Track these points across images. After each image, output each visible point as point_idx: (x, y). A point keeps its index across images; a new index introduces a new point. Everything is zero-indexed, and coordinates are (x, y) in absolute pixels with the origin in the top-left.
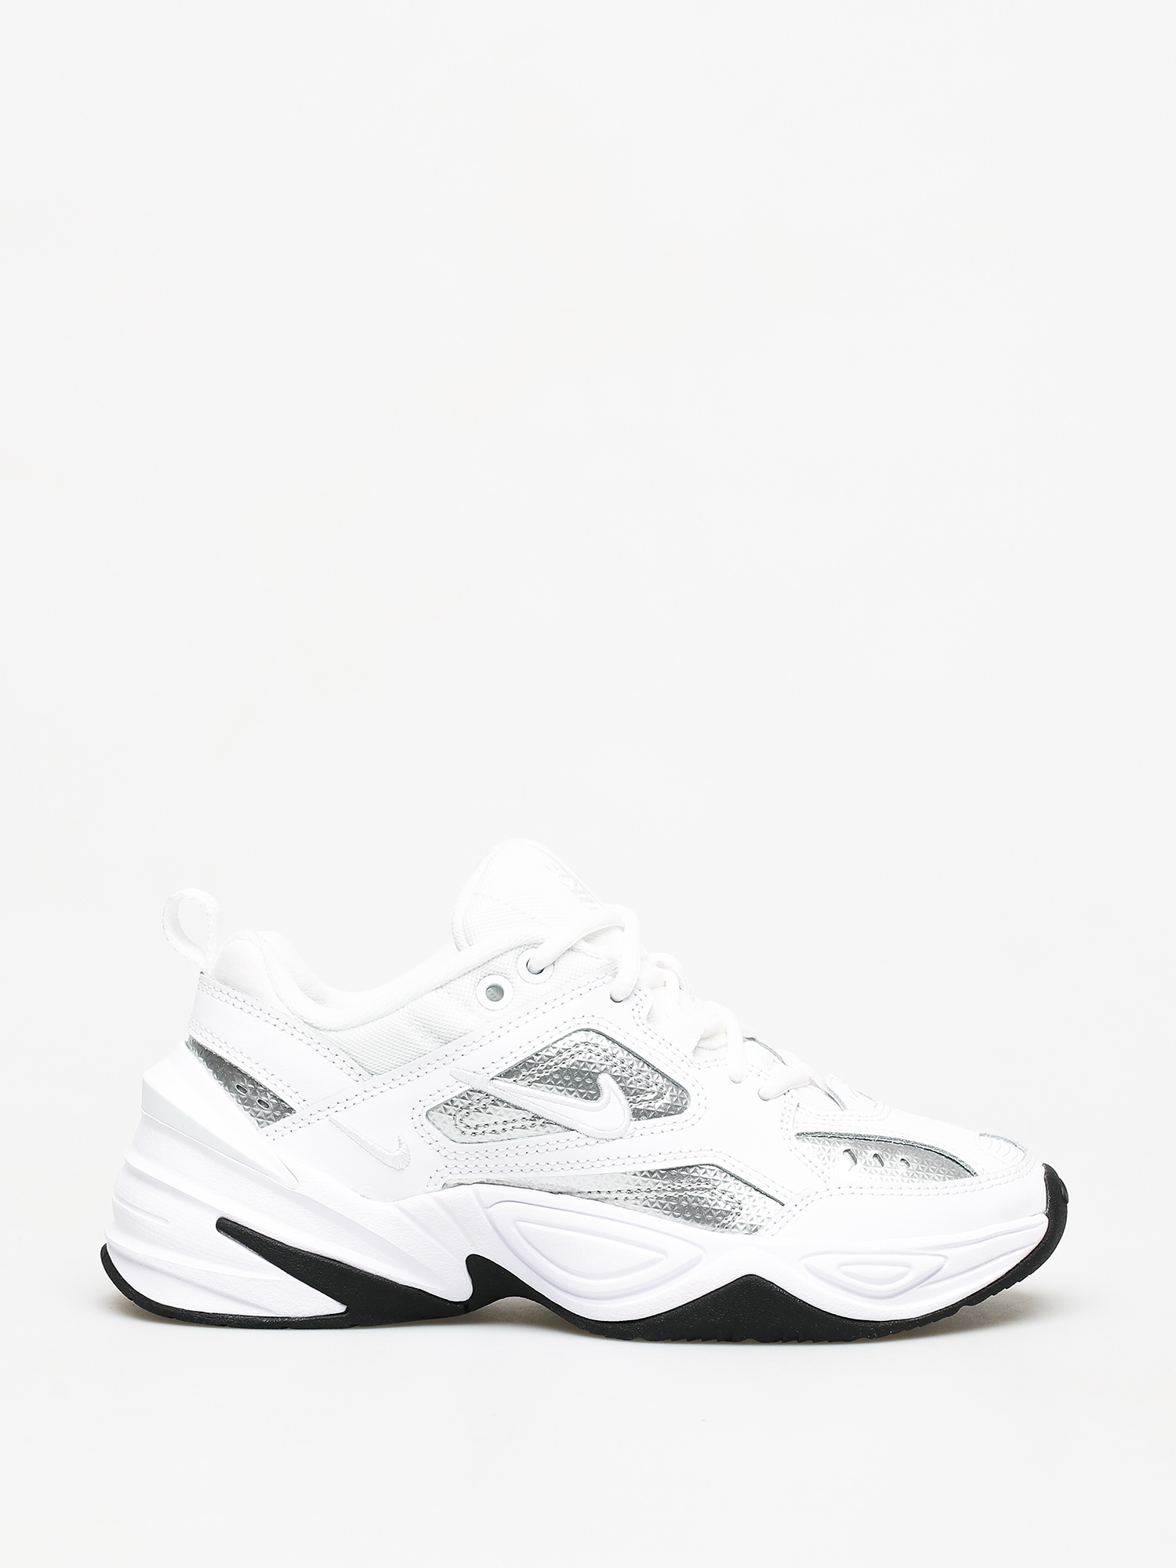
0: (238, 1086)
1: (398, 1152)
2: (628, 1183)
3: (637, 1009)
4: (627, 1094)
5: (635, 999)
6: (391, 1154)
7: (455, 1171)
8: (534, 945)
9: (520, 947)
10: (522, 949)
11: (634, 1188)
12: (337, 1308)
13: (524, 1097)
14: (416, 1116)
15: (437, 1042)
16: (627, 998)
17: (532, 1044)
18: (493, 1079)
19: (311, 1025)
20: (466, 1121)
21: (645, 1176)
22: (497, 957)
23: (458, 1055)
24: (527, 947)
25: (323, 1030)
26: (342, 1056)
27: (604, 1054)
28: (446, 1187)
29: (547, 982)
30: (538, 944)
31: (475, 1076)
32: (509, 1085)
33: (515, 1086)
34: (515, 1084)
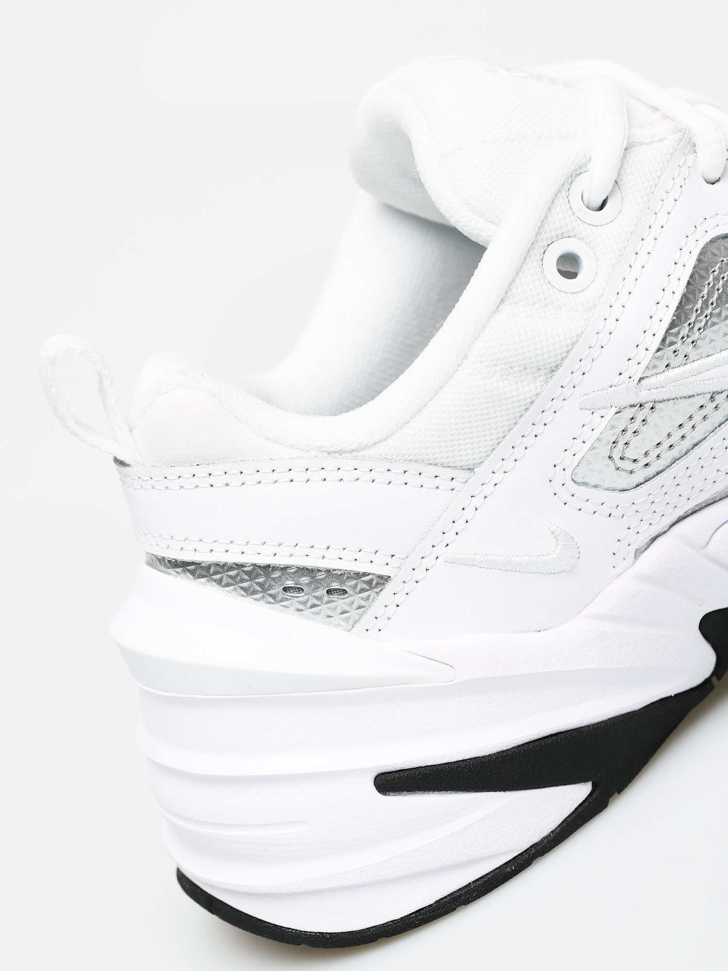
0: (285, 589)
1: (559, 547)
6: (551, 556)
7: (644, 526)
8: (577, 173)
9: (562, 186)
10: (566, 187)
12: (579, 792)
13: (691, 379)
14: (559, 489)
15: (539, 376)
18: (641, 379)
19: (341, 452)
20: (630, 454)
22: (546, 217)
23: (577, 376)
24: (570, 181)
25: (363, 449)
26: (414, 468)
28: (638, 553)
29: (621, 211)
30: (580, 167)
31: (614, 390)
32: (663, 376)
33: (671, 373)
34: (670, 371)
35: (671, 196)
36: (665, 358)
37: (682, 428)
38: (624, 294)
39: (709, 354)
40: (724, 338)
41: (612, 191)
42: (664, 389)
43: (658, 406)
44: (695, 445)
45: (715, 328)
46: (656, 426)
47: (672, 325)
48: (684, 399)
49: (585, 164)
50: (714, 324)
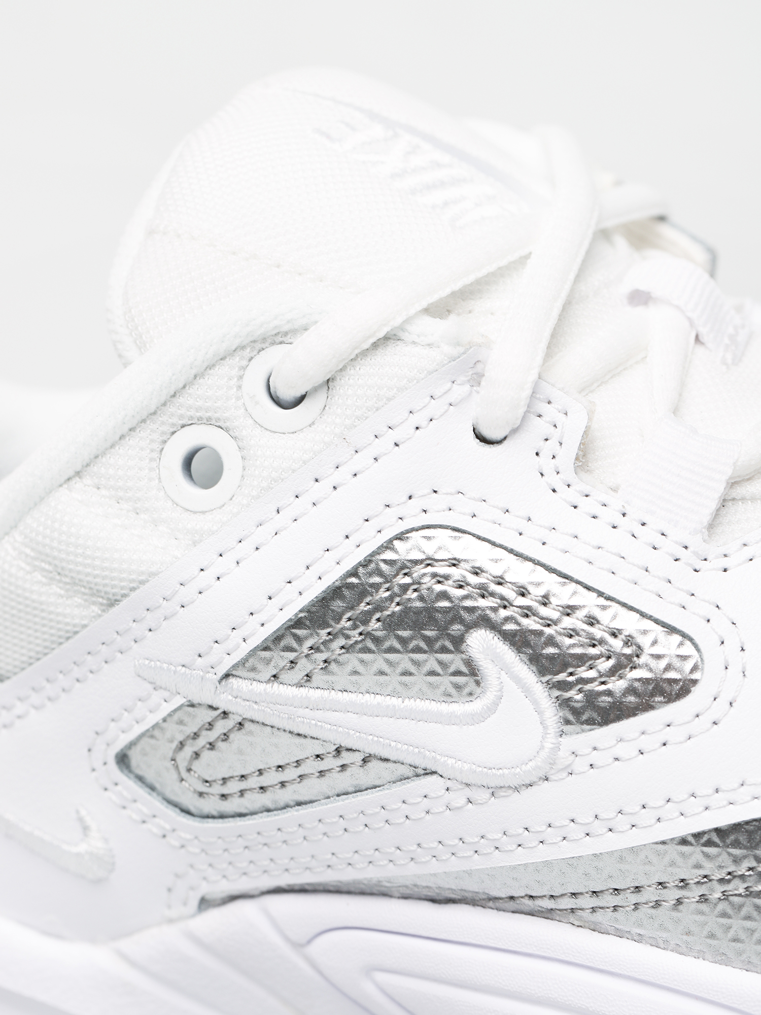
2: (673, 864)
3: (547, 449)
4: (542, 672)
5: (539, 427)
7: (213, 874)
8: (275, 339)
9: (243, 348)
10: (247, 353)
11: (693, 875)
14: (99, 766)
16: (515, 431)
17: (297, 585)
18: (227, 676)
20: (200, 770)
21: (709, 843)
23: (141, 629)
24: (259, 346)
27: (473, 579)
28: (205, 903)
29: (313, 423)
30: (286, 334)
31: (185, 672)
32: (262, 687)
33: (276, 688)
34: (276, 684)
35: (393, 436)
36: (272, 663)
37: (280, 773)
38: (248, 545)
39: (346, 689)
40: (378, 677)
41: (316, 389)
42: (256, 707)
43: (247, 725)
44: (299, 804)
45: (366, 657)
46: (240, 752)
47: (298, 623)
48: (290, 735)
49: (294, 332)
50: (367, 650)
